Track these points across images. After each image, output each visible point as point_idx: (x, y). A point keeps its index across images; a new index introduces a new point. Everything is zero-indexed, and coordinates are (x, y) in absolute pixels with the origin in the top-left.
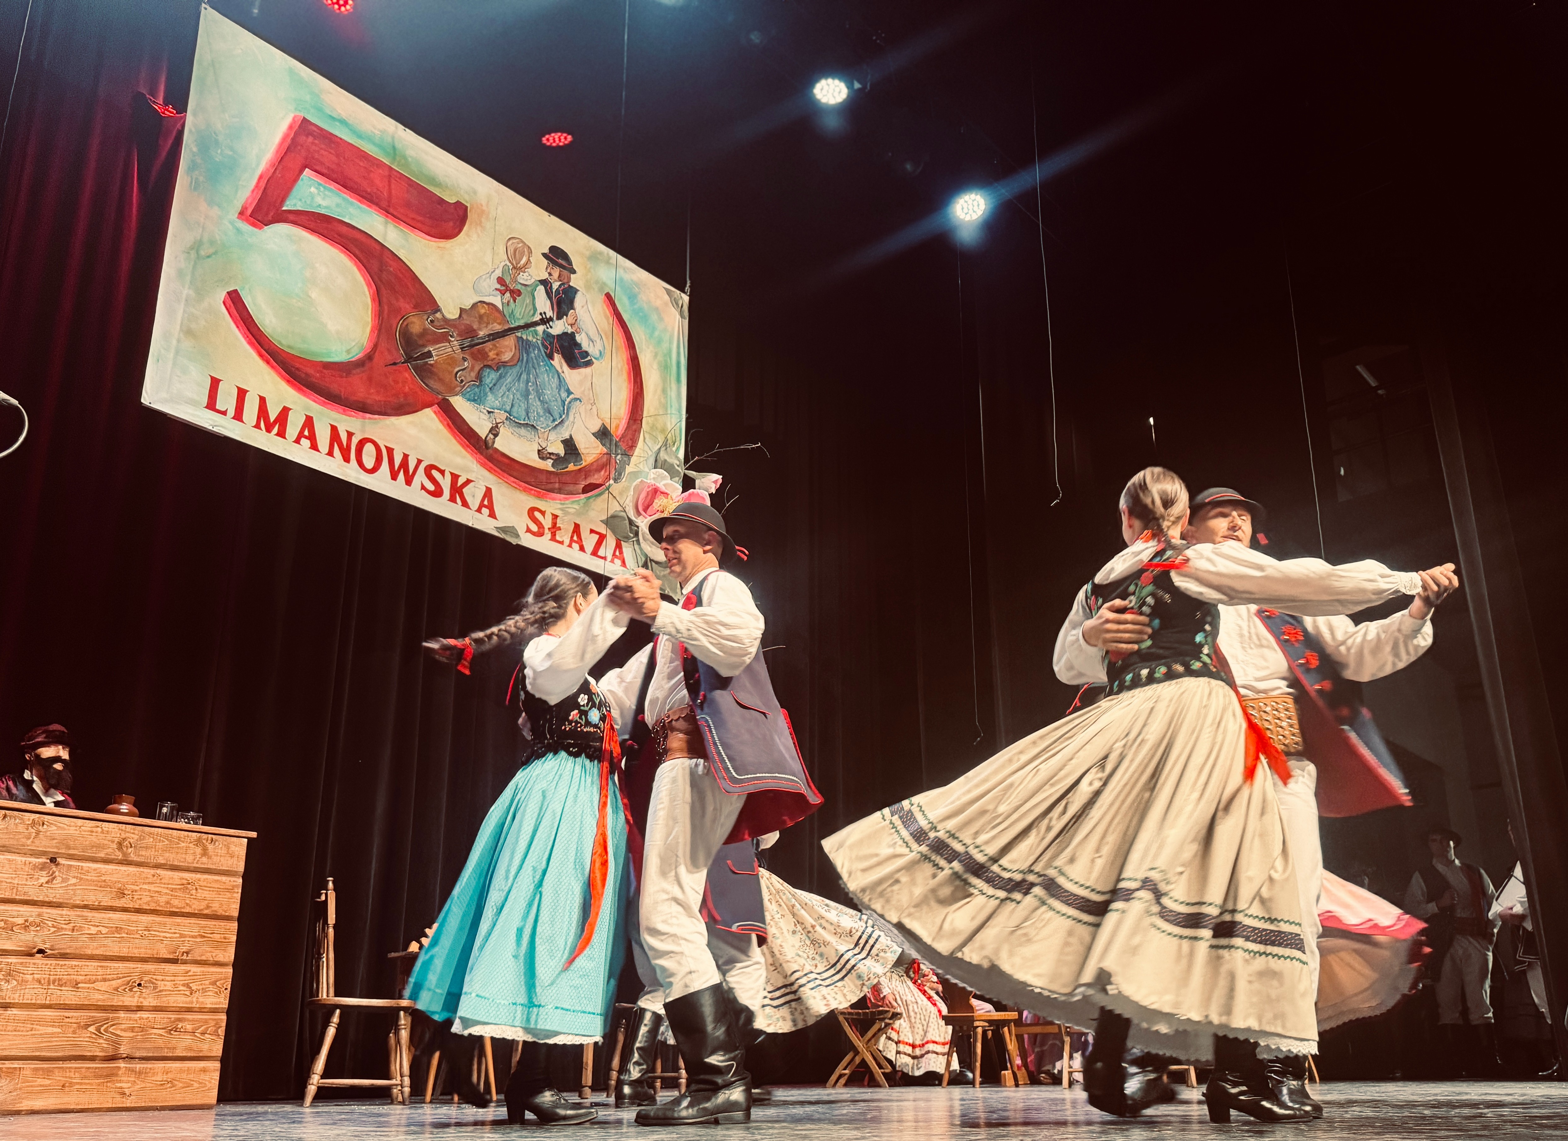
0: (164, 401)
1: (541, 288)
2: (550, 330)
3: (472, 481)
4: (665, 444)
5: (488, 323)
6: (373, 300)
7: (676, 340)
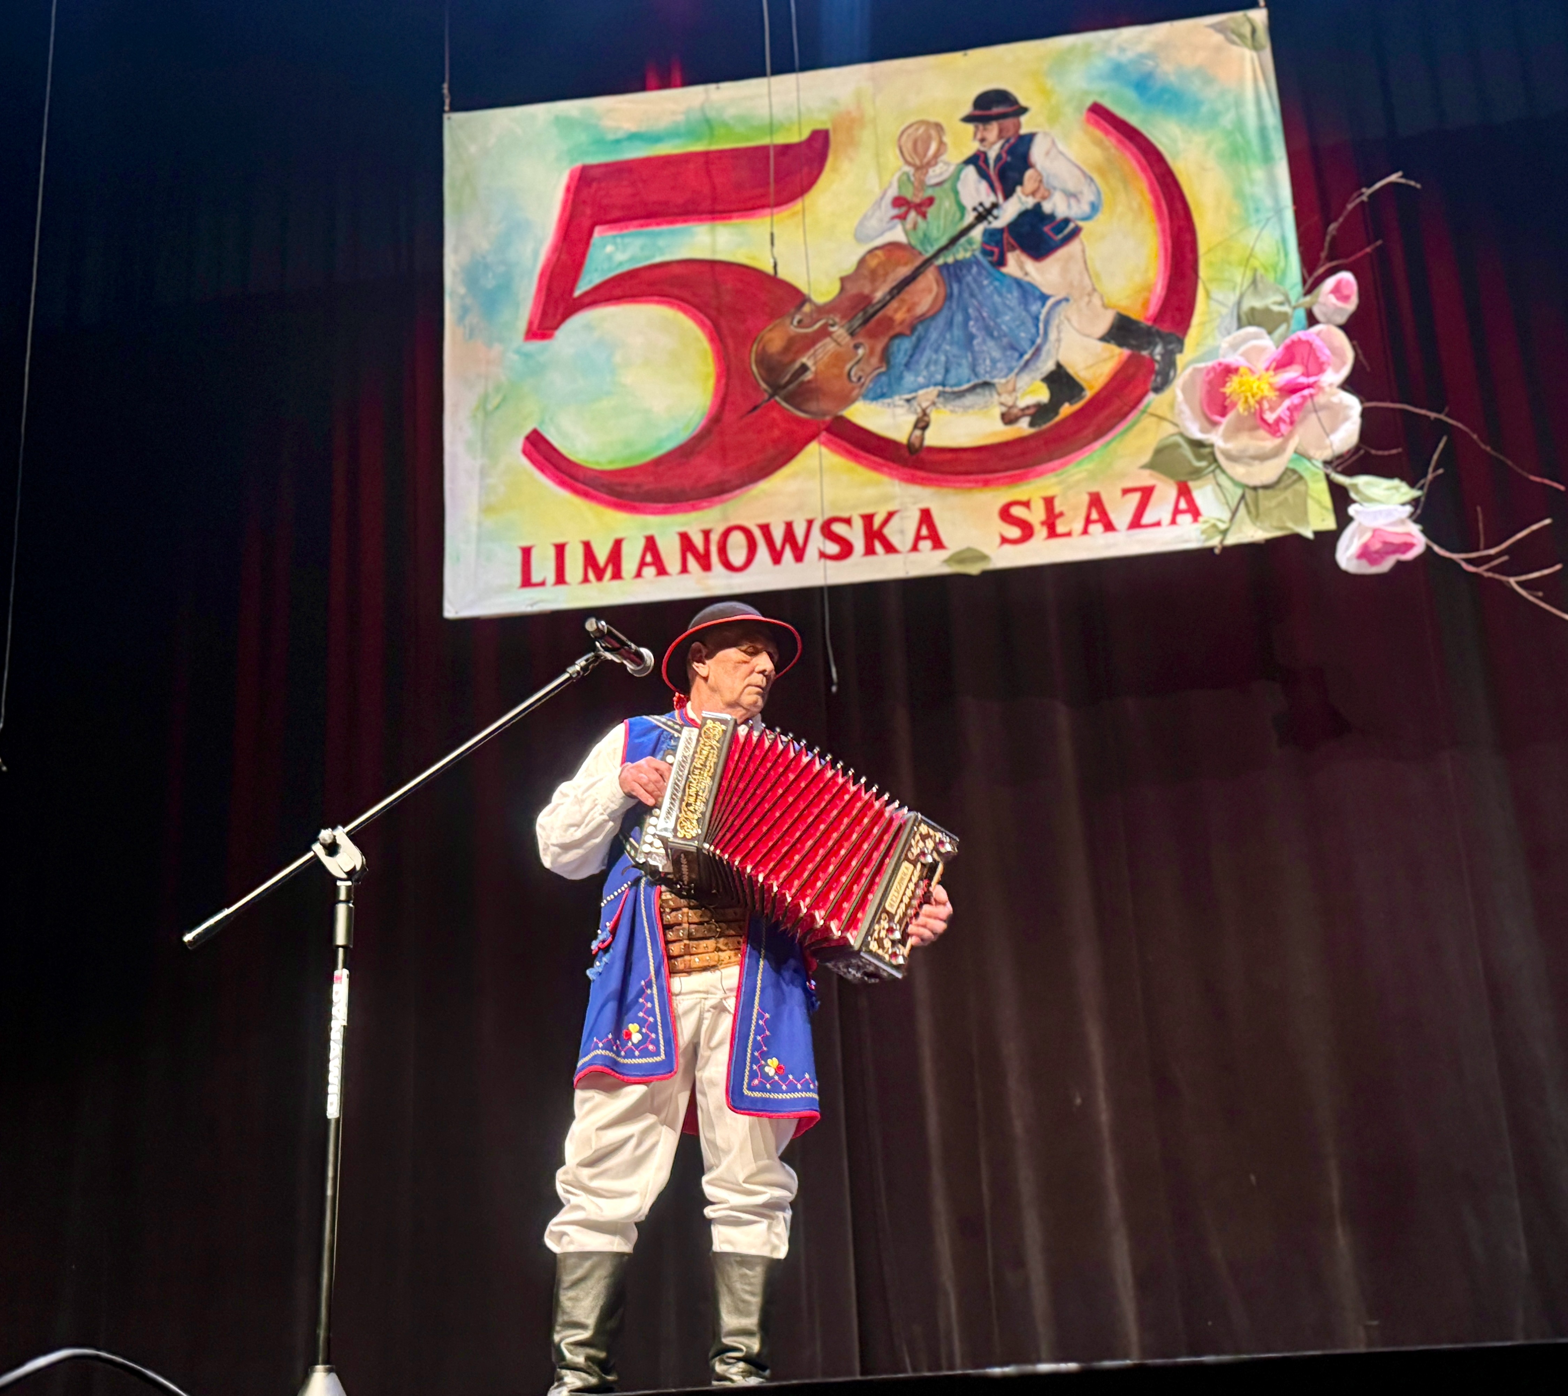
2: (994, 224)
3: (896, 512)
4: (1254, 281)
7: (1249, 95)
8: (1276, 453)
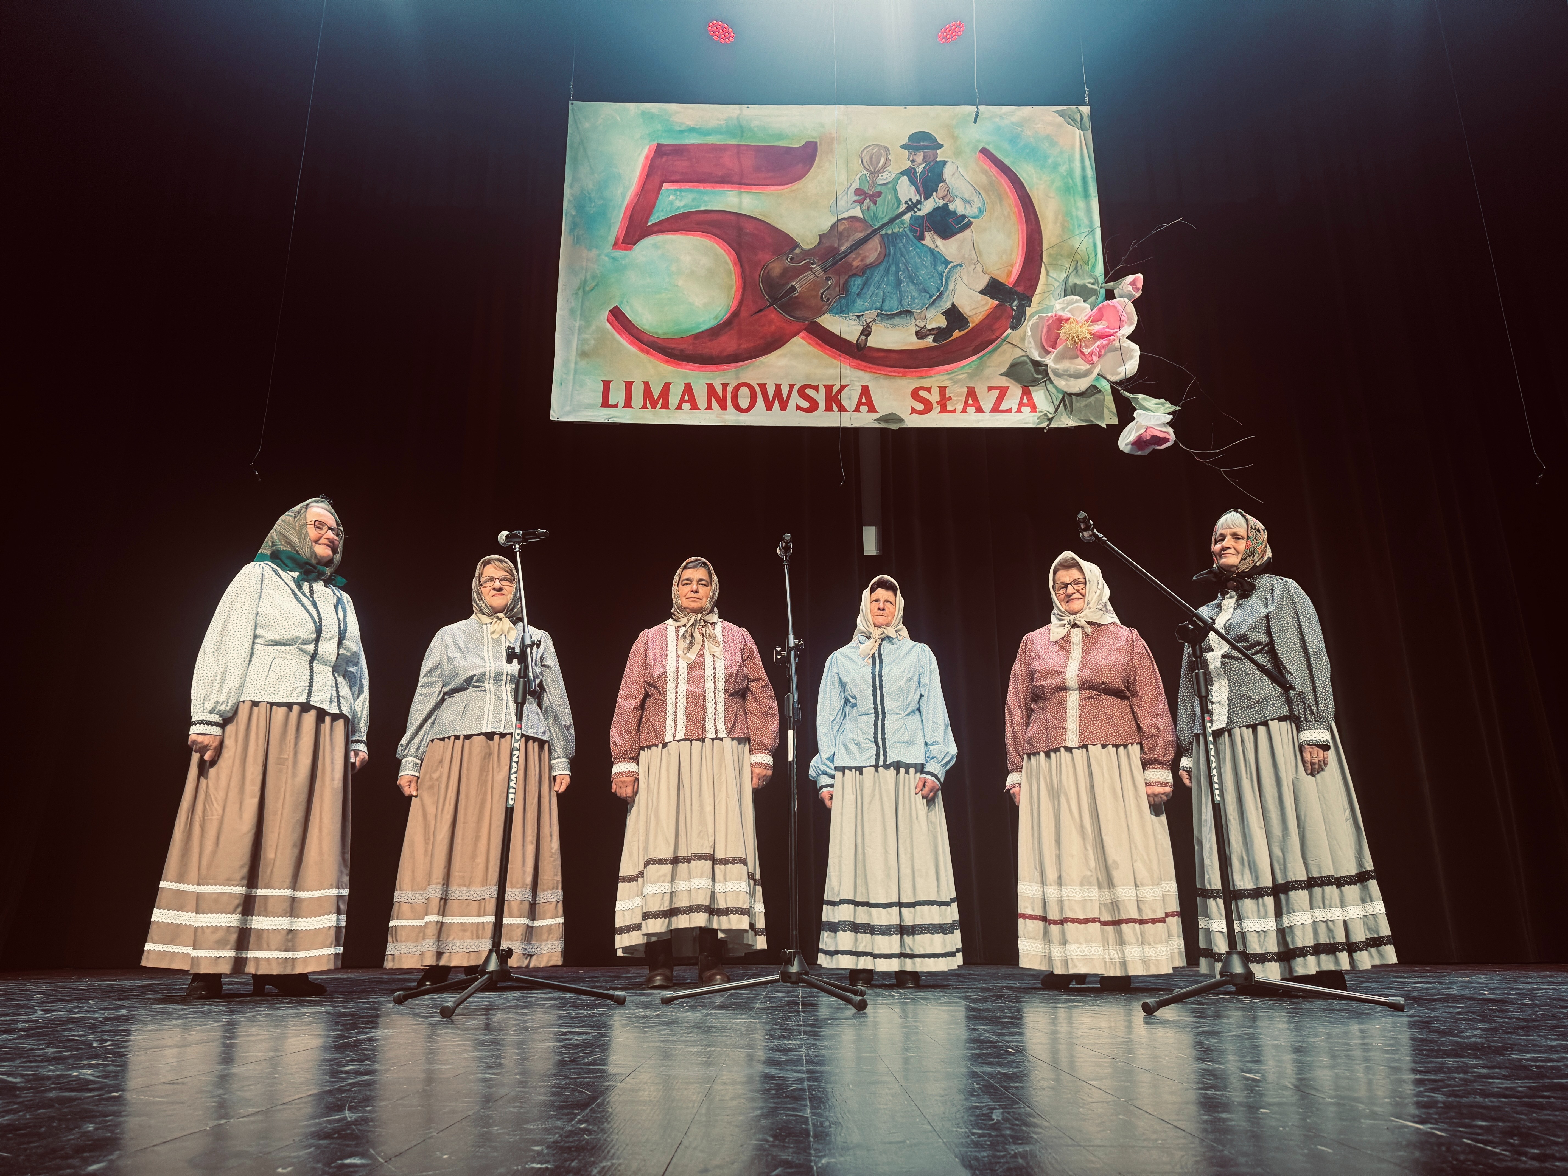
0: (569, 413)
1: (904, 179)
2: (918, 213)
3: (847, 385)
4: (1076, 268)
5: (849, 236)
7: (1077, 156)
8: (1086, 374)
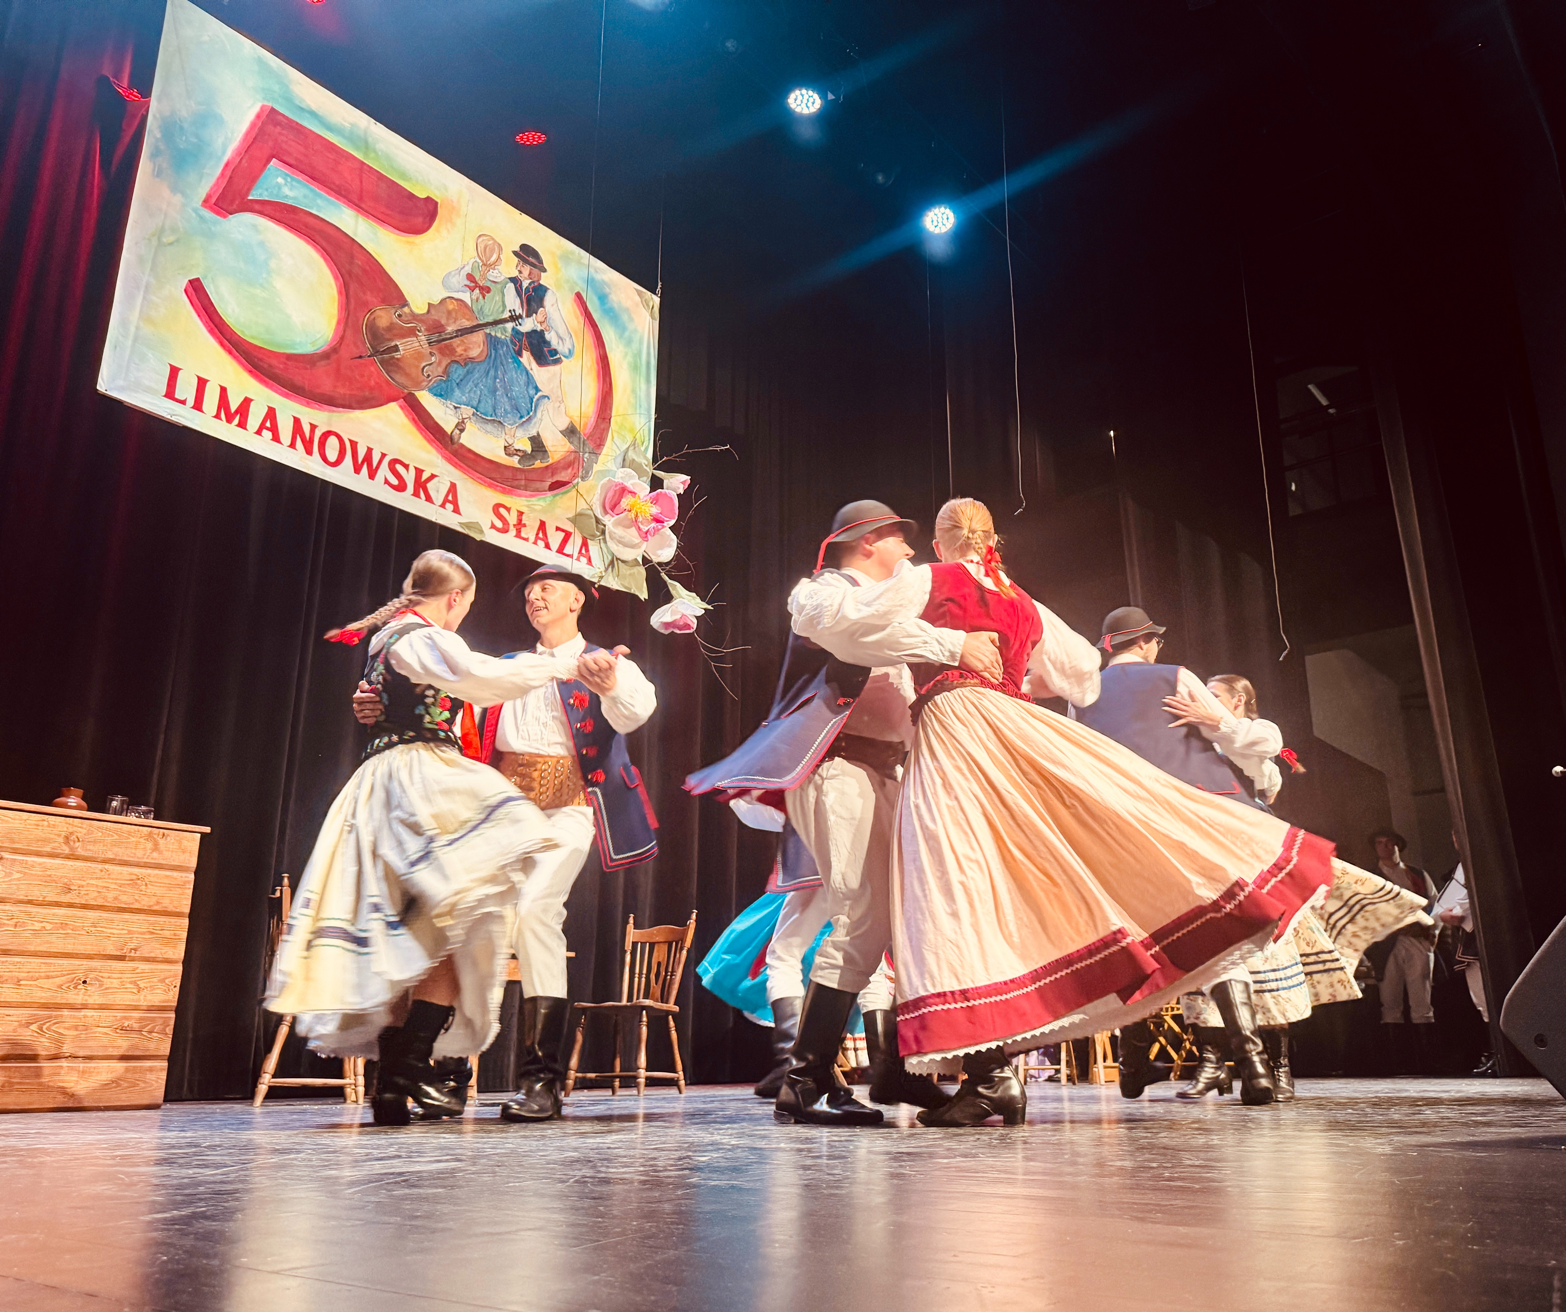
0: (122, 389)
1: (511, 286)
2: (519, 327)
3: (436, 476)
4: (634, 444)
5: (456, 320)
6: (340, 293)
